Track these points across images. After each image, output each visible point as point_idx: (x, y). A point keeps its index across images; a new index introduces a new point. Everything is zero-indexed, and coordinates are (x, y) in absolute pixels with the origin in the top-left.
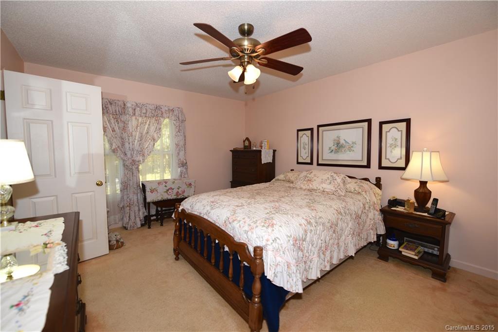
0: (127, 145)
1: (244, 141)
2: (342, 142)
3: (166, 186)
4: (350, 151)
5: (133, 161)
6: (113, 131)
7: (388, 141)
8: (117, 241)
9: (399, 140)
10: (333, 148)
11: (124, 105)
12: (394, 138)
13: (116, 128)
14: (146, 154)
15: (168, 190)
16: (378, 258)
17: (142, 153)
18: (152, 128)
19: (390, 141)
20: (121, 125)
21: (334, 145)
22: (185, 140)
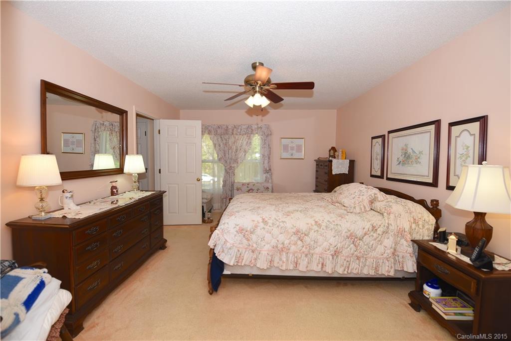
0: (227, 155)
1: (330, 151)
2: (410, 151)
3: (248, 187)
4: (417, 163)
5: (231, 167)
6: (220, 146)
7: (458, 151)
8: (209, 218)
9: (471, 149)
10: (401, 159)
11: (227, 127)
12: (466, 146)
13: (221, 144)
14: (239, 163)
15: (249, 190)
16: (410, 304)
17: (236, 161)
18: (245, 143)
19: (460, 150)
20: (224, 141)
21: (402, 156)
22: (270, 151)
